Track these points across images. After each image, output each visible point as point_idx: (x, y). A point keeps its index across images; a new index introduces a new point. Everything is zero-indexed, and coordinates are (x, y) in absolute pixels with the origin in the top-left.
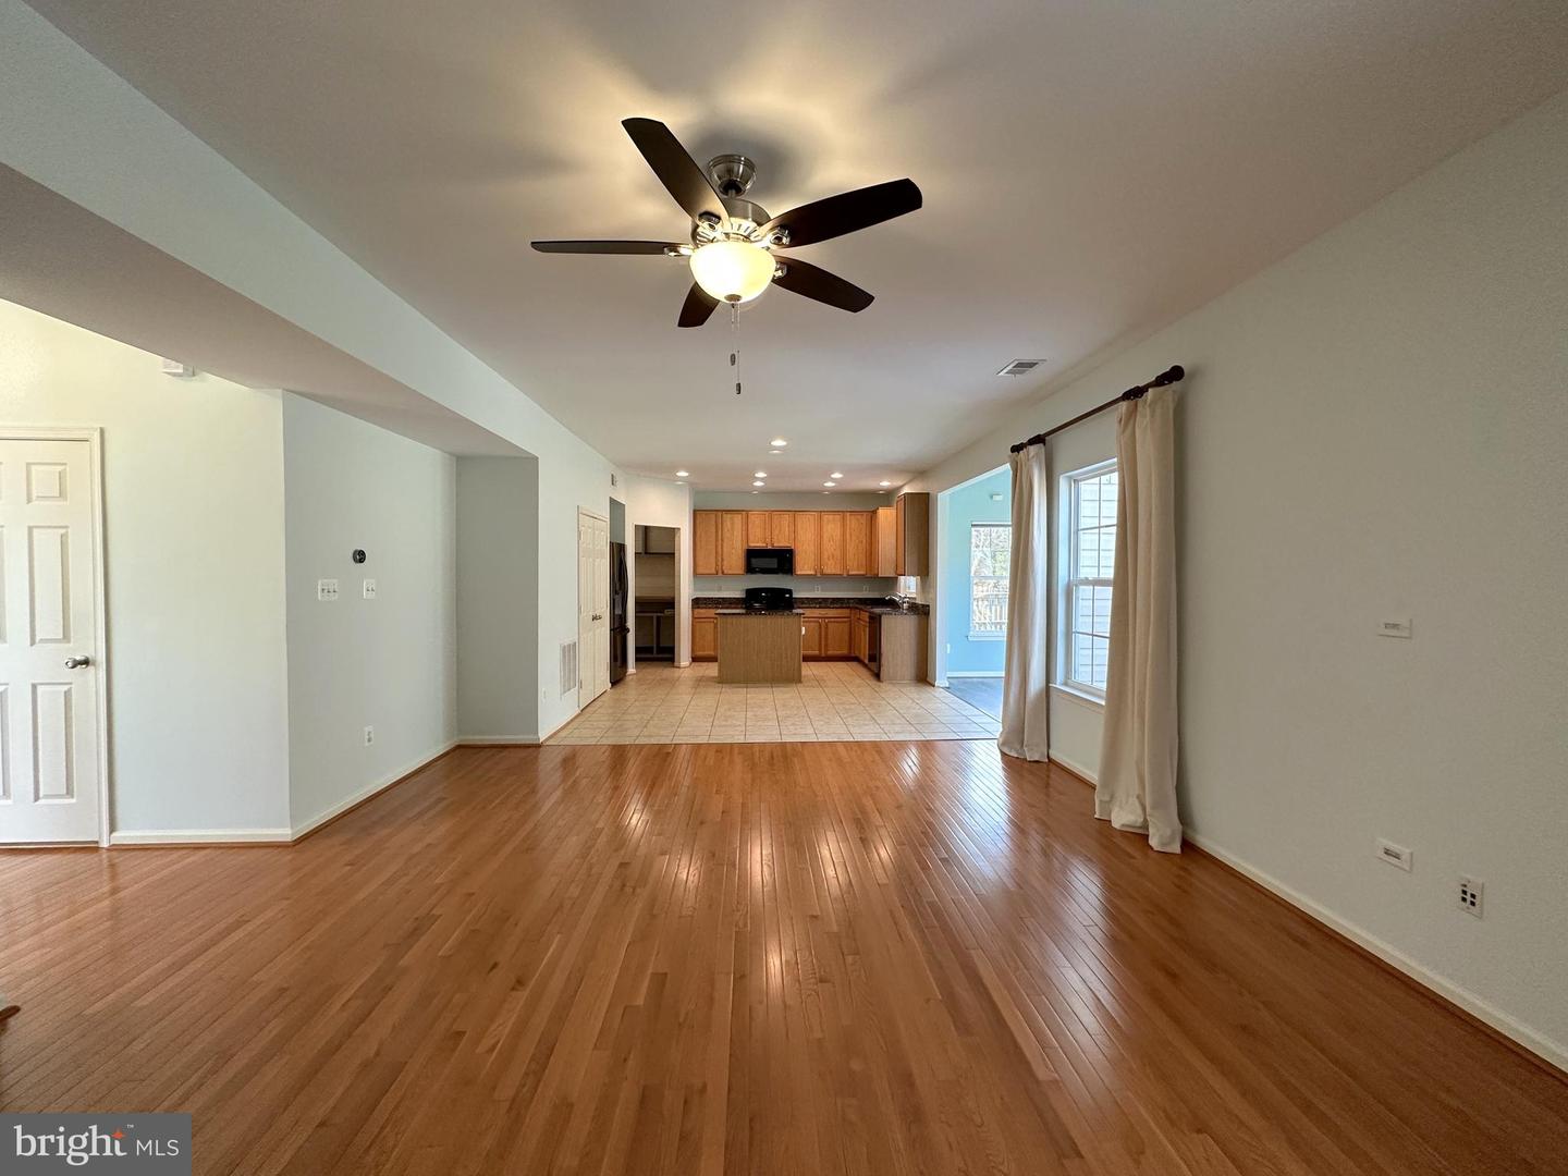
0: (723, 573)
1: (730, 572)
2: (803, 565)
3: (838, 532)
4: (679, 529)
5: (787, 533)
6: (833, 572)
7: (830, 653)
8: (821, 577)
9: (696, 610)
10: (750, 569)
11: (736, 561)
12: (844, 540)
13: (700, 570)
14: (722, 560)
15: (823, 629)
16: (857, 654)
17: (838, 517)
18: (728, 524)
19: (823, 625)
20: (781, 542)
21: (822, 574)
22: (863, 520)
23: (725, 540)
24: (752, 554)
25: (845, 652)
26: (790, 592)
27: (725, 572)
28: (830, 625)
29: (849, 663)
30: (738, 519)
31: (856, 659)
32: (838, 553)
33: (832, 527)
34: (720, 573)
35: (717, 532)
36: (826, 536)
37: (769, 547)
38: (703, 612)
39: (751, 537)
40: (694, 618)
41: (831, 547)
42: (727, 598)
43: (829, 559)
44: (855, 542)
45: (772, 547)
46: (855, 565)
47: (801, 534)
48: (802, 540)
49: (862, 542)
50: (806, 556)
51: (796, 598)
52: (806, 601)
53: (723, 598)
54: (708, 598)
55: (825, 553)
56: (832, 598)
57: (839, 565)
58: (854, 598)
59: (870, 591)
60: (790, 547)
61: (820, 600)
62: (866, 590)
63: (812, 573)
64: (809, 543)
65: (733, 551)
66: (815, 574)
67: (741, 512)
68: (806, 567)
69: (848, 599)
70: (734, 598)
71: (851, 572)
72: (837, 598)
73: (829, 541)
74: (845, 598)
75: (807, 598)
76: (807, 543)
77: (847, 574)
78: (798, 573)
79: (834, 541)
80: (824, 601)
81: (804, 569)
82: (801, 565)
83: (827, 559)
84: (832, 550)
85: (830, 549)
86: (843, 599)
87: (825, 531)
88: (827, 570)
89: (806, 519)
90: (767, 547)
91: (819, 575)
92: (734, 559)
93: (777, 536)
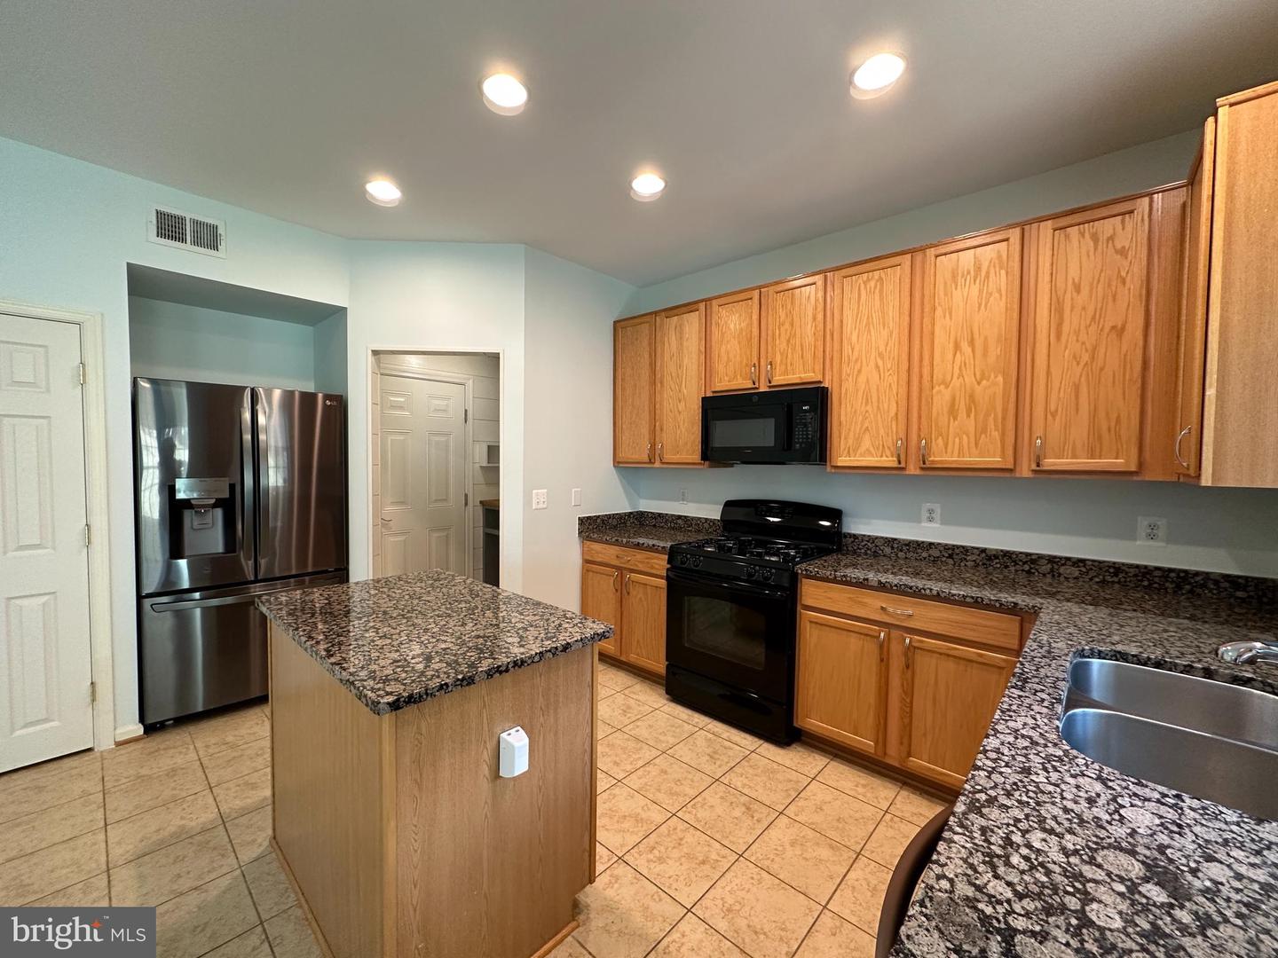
0: (662, 460)
1: (677, 458)
2: (861, 436)
4: (505, 354)
5: (809, 339)
6: (973, 459)
7: (918, 763)
9: (590, 545)
10: (713, 454)
11: (684, 429)
13: (623, 454)
14: (662, 430)
15: (896, 663)
17: (994, 251)
18: (670, 341)
19: (895, 649)
20: (792, 372)
21: (927, 465)
22: (1133, 229)
23: (666, 381)
24: (717, 408)
26: (835, 515)
27: (666, 457)
28: (925, 665)
30: (692, 325)
32: (995, 387)
34: (655, 460)
37: (763, 389)
38: (598, 549)
39: (720, 368)
40: (585, 560)
41: (963, 371)
42: (693, 518)
43: (953, 412)
44: (1083, 337)
45: (770, 387)
46: (1080, 433)
47: (854, 338)
48: (856, 353)
49: (1119, 331)
50: (869, 408)
51: (855, 537)
52: (888, 550)
53: (685, 517)
54: (660, 515)
55: (939, 392)
56: (984, 550)
57: (996, 435)
58: (1083, 561)
59: (1171, 539)
60: (820, 382)
61: (935, 553)
62: (1151, 537)
63: (889, 461)
64: (880, 363)
65: (681, 406)
66: (895, 465)
67: (695, 307)
68: (866, 443)
69: (1052, 560)
70: (706, 519)
71: (1050, 463)
72: (1007, 554)
73: (957, 347)
74: (1041, 557)
75: (891, 542)
76: (872, 364)
77: (1034, 467)
78: (842, 460)
79: (979, 343)
80: (950, 556)
81: (862, 449)
82: (851, 434)
83: (945, 410)
84: (969, 379)
85: (961, 375)
86: (1032, 560)
87: (939, 312)
88: (943, 455)
89: (872, 283)
90: (757, 388)
91: (913, 469)
92: (681, 426)
93: (782, 354)
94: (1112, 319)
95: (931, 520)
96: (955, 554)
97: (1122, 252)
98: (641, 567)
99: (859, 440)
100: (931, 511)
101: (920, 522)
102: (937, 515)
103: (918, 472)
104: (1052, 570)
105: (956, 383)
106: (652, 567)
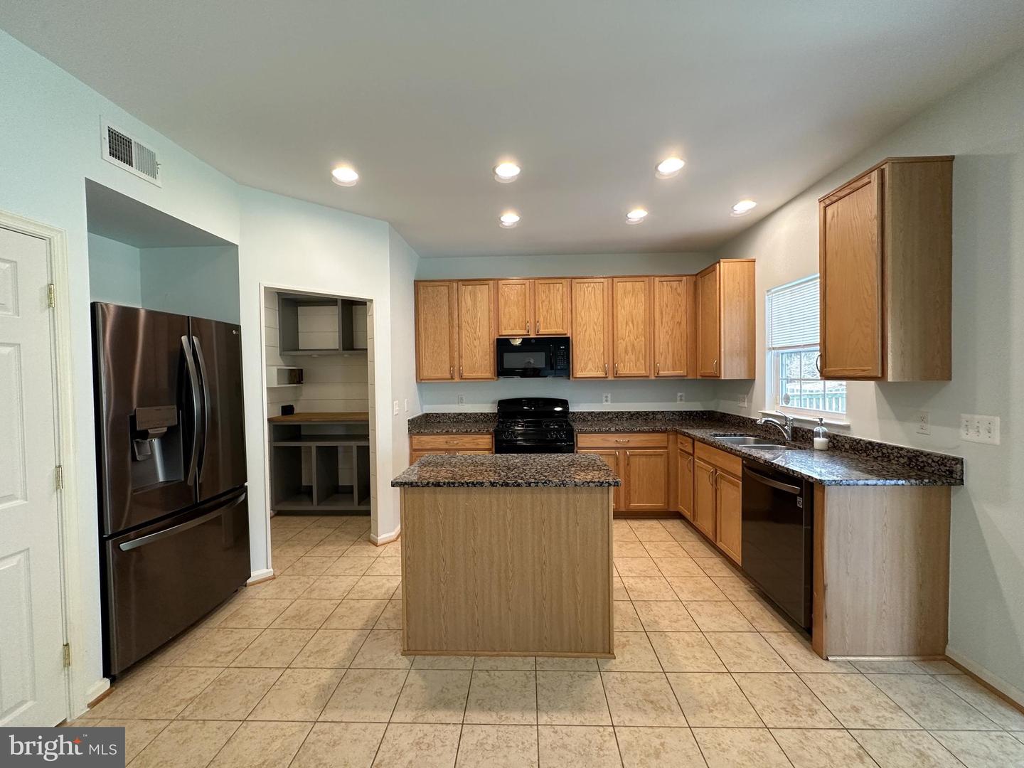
0: (461, 377)
1: (474, 375)
2: (586, 362)
3: (640, 311)
4: (372, 300)
5: (559, 312)
6: (635, 372)
7: (635, 505)
8: (614, 380)
9: (416, 438)
10: (502, 371)
11: (480, 356)
12: (651, 322)
13: (426, 373)
14: (460, 357)
15: (622, 464)
16: (682, 509)
17: (639, 285)
18: (467, 301)
19: (622, 458)
20: (550, 327)
21: (616, 375)
22: (682, 287)
23: (464, 324)
24: (503, 345)
25: (659, 505)
26: (564, 403)
27: (465, 375)
28: (635, 461)
29: (665, 523)
30: (483, 293)
31: (678, 516)
32: (641, 343)
33: (631, 300)
34: (456, 377)
35: (451, 314)
36: (622, 314)
37: (532, 336)
38: (428, 440)
39: (504, 320)
40: (413, 450)
41: (629, 334)
42: (471, 414)
43: (626, 352)
44: (669, 324)
45: (537, 335)
46: (670, 362)
47: (583, 313)
48: (584, 322)
49: (679, 323)
50: (591, 348)
51: (574, 413)
52: (590, 418)
53: (465, 414)
54: (443, 414)
55: (621, 343)
56: (630, 412)
57: (643, 362)
58: (663, 412)
59: (687, 400)
60: (566, 334)
61: (610, 416)
62: (681, 400)
63: (601, 374)
64: (595, 328)
65: (476, 343)
66: (604, 376)
67: (487, 282)
68: (590, 365)
69: (653, 413)
70: (482, 414)
71: (662, 373)
72: (638, 413)
73: (627, 323)
74: (649, 412)
75: (591, 413)
76: (592, 327)
77: (656, 375)
78: (579, 374)
79: (635, 324)
80: (617, 417)
81: (588, 368)
82: (583, 362)
83: (624, 351)
84: (632, 337)
85: (629, 336)
86: (647, 414)
87: (619, 308)
88: (624, 370)
89: (590, 289)
90: (529, 335)
91: (611, 378)
92: (477, 355)
93: (544, 318)
94: (677, 319)
95: (607, 401)
96: (619, 415)
97: (679, 295)
98: (468, 446)
99: (586, 364)
100: (607, 397)
101: (602, 402)
102: (609, 399)
103: (613, 379)
104: (653, 417)
105: (627, 339)
106: (478, 444)
